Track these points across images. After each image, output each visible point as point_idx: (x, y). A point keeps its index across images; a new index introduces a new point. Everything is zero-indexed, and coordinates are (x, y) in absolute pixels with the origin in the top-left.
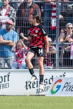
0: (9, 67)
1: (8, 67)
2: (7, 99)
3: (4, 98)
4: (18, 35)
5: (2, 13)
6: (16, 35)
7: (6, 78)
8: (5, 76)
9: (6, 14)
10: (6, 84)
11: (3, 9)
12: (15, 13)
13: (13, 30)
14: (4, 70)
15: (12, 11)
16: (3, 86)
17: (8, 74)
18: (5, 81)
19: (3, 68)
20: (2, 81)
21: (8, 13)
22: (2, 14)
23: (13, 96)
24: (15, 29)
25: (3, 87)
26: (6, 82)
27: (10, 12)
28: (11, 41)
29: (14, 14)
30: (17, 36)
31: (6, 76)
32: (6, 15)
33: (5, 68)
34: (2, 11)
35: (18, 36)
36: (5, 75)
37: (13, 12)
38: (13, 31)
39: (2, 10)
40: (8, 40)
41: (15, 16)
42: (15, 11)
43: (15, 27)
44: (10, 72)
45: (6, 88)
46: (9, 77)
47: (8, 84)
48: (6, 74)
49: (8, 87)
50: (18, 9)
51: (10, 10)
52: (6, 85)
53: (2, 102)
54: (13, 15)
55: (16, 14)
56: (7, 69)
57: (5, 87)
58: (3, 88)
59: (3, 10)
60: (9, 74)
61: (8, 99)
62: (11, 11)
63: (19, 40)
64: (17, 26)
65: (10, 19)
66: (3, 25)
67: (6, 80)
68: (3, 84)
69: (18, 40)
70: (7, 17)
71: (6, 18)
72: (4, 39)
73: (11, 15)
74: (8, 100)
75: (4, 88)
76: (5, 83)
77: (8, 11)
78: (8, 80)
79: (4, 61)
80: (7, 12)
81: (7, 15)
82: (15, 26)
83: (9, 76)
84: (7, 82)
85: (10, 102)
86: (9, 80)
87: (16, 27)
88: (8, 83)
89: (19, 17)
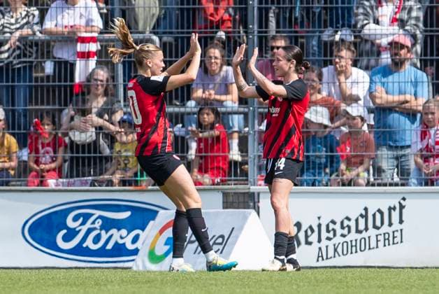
0: (403, 182)
1: (401, 179)
2: (399, 277)
3: (389, 274)
4: (428, 82)
5: (382, 16)
6: (423, 82)
7: (395, 215)
8: (390, 209)
9: (394, 20)
10: (393, 232)
11: (384, 4)
12: (421, 15)
13: (415, 66)
14: (388, 188)
15: (410, 10)
16: (385, 240)
17: (400, 203)
18: (390, 224)
19: (385, 185)
20: (382, 223)
21: (398, 16)
22: (380, 19)
23: (416, 268)
24: (419, 65)
25: (387, 241)
26: (393, 226)
27: (403, 12)
28: (408, 97)
29: (417, 19)
30: (426, 85)
31: (394, 208)
32: (392, 22)
33: (391, 185)
34: (380, 8)
35: (430, 84)
36: (392, 206)
37: (414, 14)
38: (413, 69)
39: (382, 6)
40: (400, 93)
41: (421, 25)
42: (420, 8)
43: (419, 57)
44: (406, 196)
45: (394, 244)
46: (404, 211)
47: (399, 232)
48: (394, 202)
49: (401, 242)
50: (430, 3)
51: (404, 8)
52: (394, 237)
53: (383, 286)
54: (413, 22)
55: (422, 19)
56: (397, 188)
57: (391, 242)
58: (385, 246)
59: (385, 7)
60: (402, 202)
61: (402, 277)
62: (406, 11)
63: (433, 97)
64: (426, 55)
65: (405, 35)
66: (382, 53)
67: (393, 221)
68: (384, 234)
69: (431, 97)
70: (397, 28)
71: (392, 31)
72: (387, 93)
73: (407, 22)
74: (402, 282)
75: (389, 245)
76: (390, 230)
77: (399, 8)
78: (401, 222)
79: (392, 160)
80: (396, 13)
81: (396, 23)
82: (421, 56)
83: (404, 207)
84: (396, 226)
85: (407, 289)
86: (403, 219)
87: (423, 58)
88: (401, 230)
89: (432, 26)
